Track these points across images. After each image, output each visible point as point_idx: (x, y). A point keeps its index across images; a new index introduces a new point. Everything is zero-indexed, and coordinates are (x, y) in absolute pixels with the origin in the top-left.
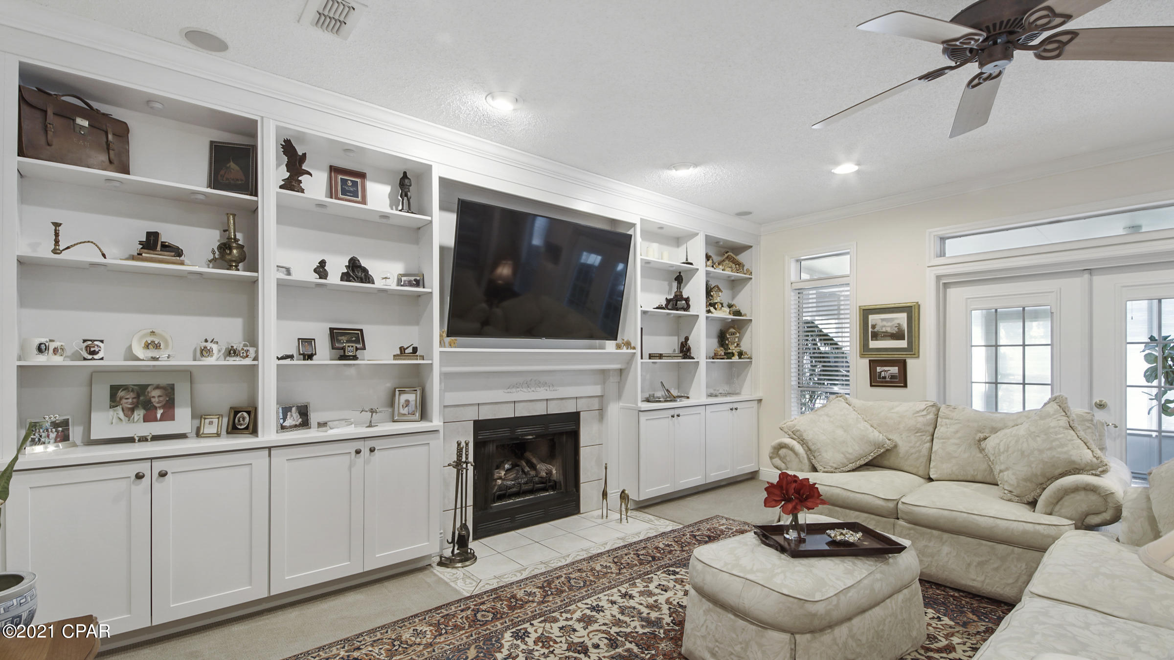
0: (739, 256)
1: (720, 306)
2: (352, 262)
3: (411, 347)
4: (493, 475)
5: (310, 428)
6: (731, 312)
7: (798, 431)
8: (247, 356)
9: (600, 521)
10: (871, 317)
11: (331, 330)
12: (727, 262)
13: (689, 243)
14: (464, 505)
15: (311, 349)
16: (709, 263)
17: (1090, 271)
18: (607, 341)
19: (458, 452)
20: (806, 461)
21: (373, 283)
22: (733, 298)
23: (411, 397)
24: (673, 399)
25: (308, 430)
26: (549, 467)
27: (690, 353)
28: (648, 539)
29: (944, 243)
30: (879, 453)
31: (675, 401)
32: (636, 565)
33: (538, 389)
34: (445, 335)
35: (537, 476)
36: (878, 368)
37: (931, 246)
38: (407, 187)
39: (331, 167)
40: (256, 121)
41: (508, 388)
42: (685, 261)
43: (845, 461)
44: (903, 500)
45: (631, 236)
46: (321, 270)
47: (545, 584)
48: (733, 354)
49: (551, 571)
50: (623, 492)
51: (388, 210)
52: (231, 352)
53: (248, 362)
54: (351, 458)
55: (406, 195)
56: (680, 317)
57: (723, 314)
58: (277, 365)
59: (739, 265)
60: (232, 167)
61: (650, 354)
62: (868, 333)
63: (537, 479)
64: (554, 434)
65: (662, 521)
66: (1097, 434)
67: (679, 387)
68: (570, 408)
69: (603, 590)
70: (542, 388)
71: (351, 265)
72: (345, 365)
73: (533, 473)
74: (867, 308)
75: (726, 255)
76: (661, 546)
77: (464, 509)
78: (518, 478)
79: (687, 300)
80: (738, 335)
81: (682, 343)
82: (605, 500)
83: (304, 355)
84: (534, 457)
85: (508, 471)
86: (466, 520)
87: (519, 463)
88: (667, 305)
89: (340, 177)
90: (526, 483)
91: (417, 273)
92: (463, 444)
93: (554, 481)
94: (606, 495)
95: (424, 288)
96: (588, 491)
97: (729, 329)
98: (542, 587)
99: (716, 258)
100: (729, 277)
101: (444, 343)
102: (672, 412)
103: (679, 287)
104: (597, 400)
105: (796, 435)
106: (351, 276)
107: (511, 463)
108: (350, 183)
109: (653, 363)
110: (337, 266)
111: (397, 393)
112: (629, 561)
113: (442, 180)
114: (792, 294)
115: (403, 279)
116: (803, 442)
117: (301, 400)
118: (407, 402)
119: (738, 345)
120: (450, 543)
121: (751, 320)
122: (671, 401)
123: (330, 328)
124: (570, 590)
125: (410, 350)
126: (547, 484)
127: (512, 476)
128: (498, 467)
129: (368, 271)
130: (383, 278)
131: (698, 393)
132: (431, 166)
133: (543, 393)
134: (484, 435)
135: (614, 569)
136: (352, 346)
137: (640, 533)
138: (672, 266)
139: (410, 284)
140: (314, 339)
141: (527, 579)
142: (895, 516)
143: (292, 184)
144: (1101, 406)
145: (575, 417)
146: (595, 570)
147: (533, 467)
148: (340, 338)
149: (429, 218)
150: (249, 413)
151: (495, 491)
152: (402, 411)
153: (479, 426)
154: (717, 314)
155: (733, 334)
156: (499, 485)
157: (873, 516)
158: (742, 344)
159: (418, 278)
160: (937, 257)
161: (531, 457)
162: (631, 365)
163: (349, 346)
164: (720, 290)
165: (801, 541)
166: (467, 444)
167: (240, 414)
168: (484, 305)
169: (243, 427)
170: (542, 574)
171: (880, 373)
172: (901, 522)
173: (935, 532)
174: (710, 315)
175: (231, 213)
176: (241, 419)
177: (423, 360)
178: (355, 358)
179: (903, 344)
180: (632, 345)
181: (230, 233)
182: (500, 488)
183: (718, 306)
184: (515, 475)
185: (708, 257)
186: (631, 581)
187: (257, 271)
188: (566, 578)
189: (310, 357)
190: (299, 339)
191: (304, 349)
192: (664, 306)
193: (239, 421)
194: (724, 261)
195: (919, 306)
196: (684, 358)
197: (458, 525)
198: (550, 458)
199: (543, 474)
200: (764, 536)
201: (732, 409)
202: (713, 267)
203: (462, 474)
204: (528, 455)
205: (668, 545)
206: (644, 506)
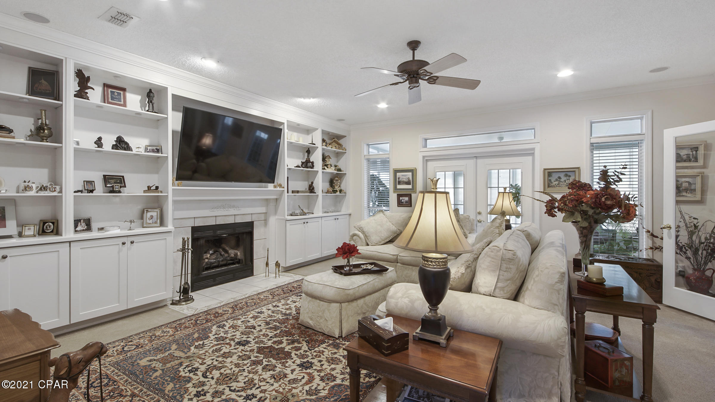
0: (341, 140)
1: (330, 166)
2: (119, 139)
3: (155, 186)
4: (203, 256)
5: (92, 231)
6: (336, 169)
7: (362, 227)
8: (55, 191)
9: (265, 278)
10: (398, 174)
11: (104, 176)
12: (334, 143)
13: (313, 133)
14: (186, 273)
15: (92, 187)
16: (324, 144)
17: (476, 157)
18: (269, 184)
19: (183, 243)
20: (364, 241)
21: (132, 151)
22: (337, 162)
23: (154, 214)
24: (304, 214)
25: (91, 232)
26: (236, 251)
27: (314, 190)
28: (289, 284)
29: (426, 141)
30: (394, 236)
31: (306, 215)
32: (282, 294)
33: (230, 209)
34: (175, 180)
35: (229, 256)
36: (401, 198)
37: (421, 142)
38: (152, 98)
39: (104, 84)
40: (62, 60)
41: (213, 209)
42: (311, 142)
43: (380, 240)
44: (399, 255)
45: (282, 129)
46: (99, 142)
47: (234, 306)
48: (337, 191)
49: (237, 301)
50: (277, 262)
51: (139, 110)
52: (43, 188)
53: (55, 194)
54: (119, 247)
55: (151, 102)
56: (309, 171)
57: (331, 170)
58: (74, 196)
59: (340, 146)
60: (43, 82)
61: (292, 191)
62: (397, 182)
63: (229, 258)
64: (239, 234)
65: (297, 276)
66: (470, 224)
67: (308, 209)
68: (248, 219)
69: (264, 305)
70: (232, 209)
71: (118, 140)
72: (113, 196)
73: (226, 255)
74: (396, 169)
75: (334, 140)
76: (295, 286)
77: (186, 275)
78: (217, 259)
79: (313, 163)
80: (339, 181)
81: (310, 185)
82: (267, 267)
83: (87, 190)
84: (227, 247)
85: (211, 254)
86: (187, 280)
87: (218, 250)
88: (302, 165)
89: (110, 90)
90: (222, 261)
91: (157, 145)
92: (186, 239)
93: (239, 259)
94: (268, 265)
95: (162, 154)
96: (258, 263)
97: (335, 178)
98: (232, 308)
99: (328, 141)
100: (335, 151)
101: (174, 184)
102: (304, 221)
103: (308, 156)
104: (263, 215)
105: (361, 229)
106: (118, 146)
107: (213, 250)
108: (116, 94)
109: (294, 195)
110: (109, 141)
111: (145, 211)
112: (278, 293)
113: (174, 96)
114: (365, 161)
115: (149, 148)
116: (363, 232)
117: (86, 216)
118: (152, 217)
119: (339, 186)
120: (178, 292)
121: (346, 174)
122: (303, 215)
123: (104, 175)
124: (247, 307)
125: (154, 188)
126: (235, 261)
127: (214, 257)
128: (205, 253)
129: (129, 144)
130: (137, 148)
131: (318, 211)
132: (167, 88)
133: (232, 211)
135: (270, 297)
136: (118, 186)
137: (285, 282)
138: (304, 145)
139: (153, 151)
140: (94, 181)
141: (223, 305)
142: (396, 262)
143: (82, 94)
144: (480, 213)
145: (251, 224)
146: (260, 298)
147: (226, 252)
148: (110, 181)
149: (166, 116)
150: (53, 223)
151: (204, 265)
152: (148, 221)
153: (195, 229)
154: (328, 170)
155: (337, 180)
156: (206, 262)
157: (388, 263)
158: (342, 186)
159: (158, 148)
160: (423, 148)
161: (225, 247)
162: (282, 196)
163: (116, 186)
164: (330, 158)
165: (350, 270)
166: (188, 239)
167: (48, 223)
168: (194, 161)
169: (49, 231)
170: (232, 303)
171: (401, 200)
172: (399, 264)
173: (410, 267)
174: (325, 171)
175: (43, 109)
176: (48, 227)
177: (162, 193)
178: (120, 192)
179: (410, 187)
180: (283, 186)
181: (42, 121)
182: (207, 263)
183: (329, 166)
185: (324, 141)
186: (279, 301)
187: (62, 143)
188: (245, 303)
189: (92, 191)
190: (84, 181)
191: (87, 186)
192: (300, 166)
193: (47, 228)
194: (332, 143)
195: (416, 169)
196: (311, 193)
197: (183, 283)
198: (236, 246)
199: (233, 255)
200: (335, 269)
201: (335, 219)
202: (326, 146)
203: (185, 255)
204: (224, 246)
205: (299, 285)
206: (289, 269)
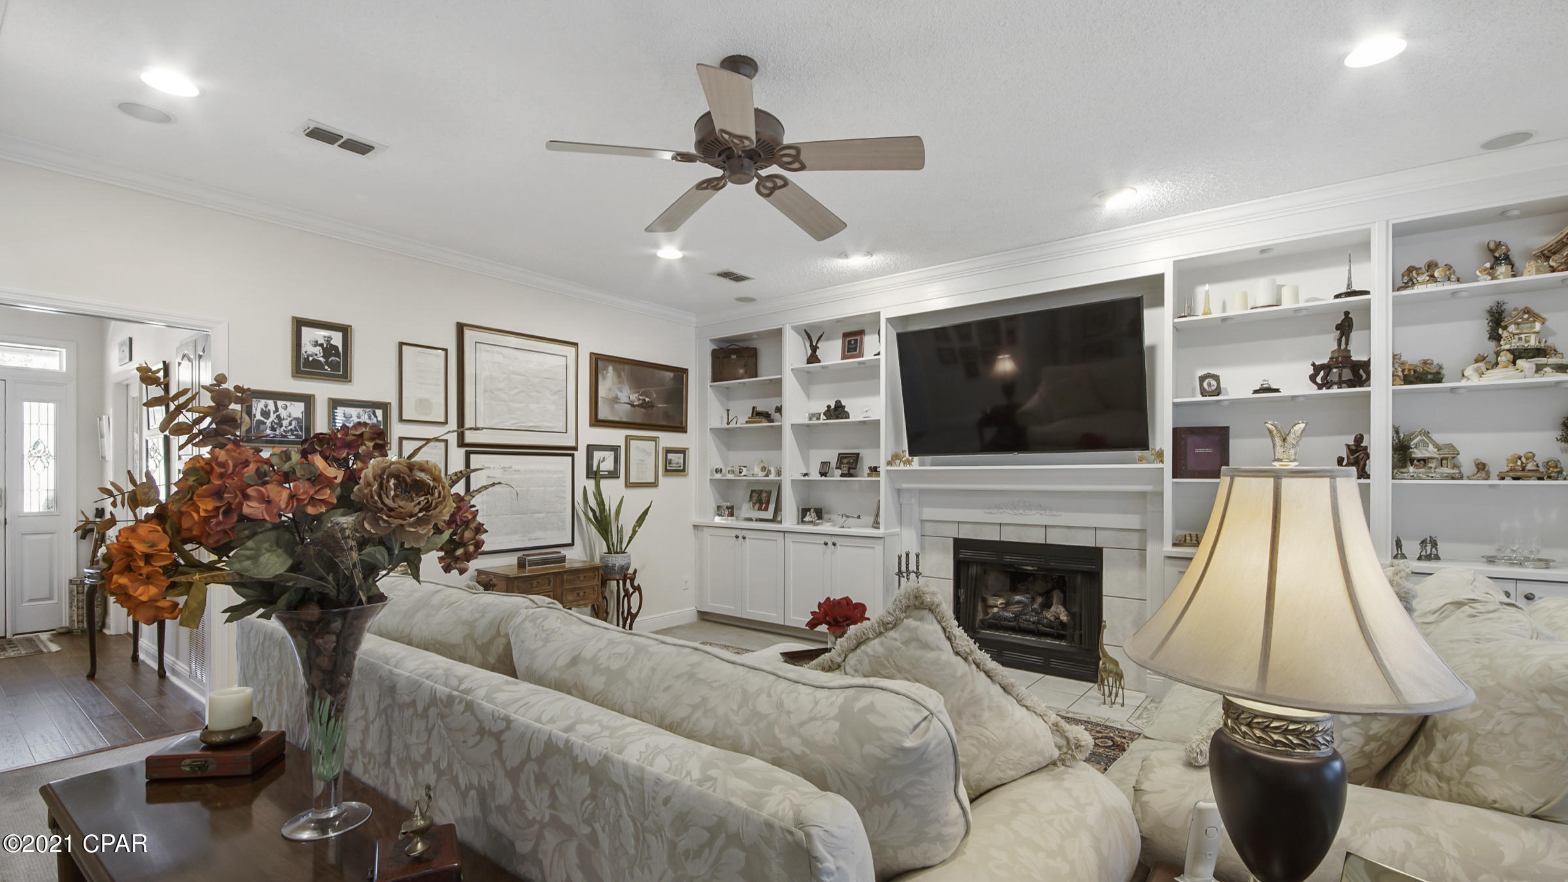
21: (849, 418)
81: (1349, 446)
88: (1313, 379)
103: (1345, 342)
129: (845, 409)
134: (965, 554)
143: (813, 358)
184: (1020, 609)
